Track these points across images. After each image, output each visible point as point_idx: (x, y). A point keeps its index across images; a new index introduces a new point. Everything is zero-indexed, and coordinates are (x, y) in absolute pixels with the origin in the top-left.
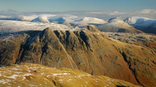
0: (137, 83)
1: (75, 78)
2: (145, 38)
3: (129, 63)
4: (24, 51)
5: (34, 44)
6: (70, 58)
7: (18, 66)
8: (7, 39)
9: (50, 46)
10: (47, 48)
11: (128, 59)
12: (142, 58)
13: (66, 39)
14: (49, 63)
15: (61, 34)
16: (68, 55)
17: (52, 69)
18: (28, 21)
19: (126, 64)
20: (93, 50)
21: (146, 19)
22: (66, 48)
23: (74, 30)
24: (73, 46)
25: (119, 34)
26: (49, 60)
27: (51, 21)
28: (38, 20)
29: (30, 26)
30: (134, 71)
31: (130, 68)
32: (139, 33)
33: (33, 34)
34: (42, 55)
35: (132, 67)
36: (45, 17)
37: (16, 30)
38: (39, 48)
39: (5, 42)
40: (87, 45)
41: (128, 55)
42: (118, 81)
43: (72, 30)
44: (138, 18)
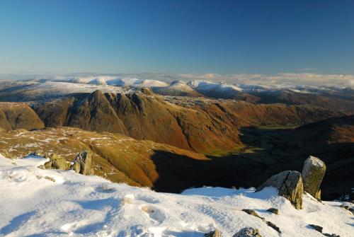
0: (188, 146)
1: (115, 143)
2: (203, 102)
3: (183, 127)
4: (71, 115)
5: (82, 108)
6: (121, 122)
7: (54, 129)
8: (54, 102)
9: (99, 110)
10: (96, 112)
11: (182, 123)
12: (196, 123)
13: (117, 101)
14: (97, 128)
15: (111, 97)
16: (119, 119)
17: (90, 133)
18: (85, 83)
19: (179, 128)
20: (147, 115)
21: (209, 82)
22: (117, 112)
23: (127, 92)
24: (125, 110)
25: (177, 97)
26: (97, 124)
27: (109, 83)
28: (95, 82)
29: (80, 88)
30: (187, 136)
31: (183, 132)
32: (200, 96)
33: (81, 97)
34: (91, 119)
35: (186, 132)
36: (103, 79)
37: (65, 92)
38: (88, 112)
39: (51, 105)
40: (140, 109)
41: (182, 120)
42: (163, 145)
43: (124, 93)
44: (201, 81)
